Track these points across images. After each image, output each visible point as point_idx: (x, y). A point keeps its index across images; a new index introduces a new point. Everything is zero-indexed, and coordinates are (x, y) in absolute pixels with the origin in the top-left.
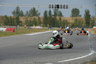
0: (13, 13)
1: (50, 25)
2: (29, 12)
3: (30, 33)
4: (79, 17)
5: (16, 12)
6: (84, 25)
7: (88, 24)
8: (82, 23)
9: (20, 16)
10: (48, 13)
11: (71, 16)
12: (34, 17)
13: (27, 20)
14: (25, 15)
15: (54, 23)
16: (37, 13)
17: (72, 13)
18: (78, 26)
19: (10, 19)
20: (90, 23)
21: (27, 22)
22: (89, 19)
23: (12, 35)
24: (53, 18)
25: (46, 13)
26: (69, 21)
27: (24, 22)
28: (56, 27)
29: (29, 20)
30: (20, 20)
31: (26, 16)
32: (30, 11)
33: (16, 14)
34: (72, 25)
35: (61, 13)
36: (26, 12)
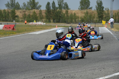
0: (6, 6)
1: (54, 20)
2: (27, 4)
3: (34, 31)
4: (90, 10)
5: (10, 4)
6: (96, 19)
7: (101, 18)
8: (94, 17)
9: (16, 9)
10: (51, 5)
11: (79, 8)
12: (34, 10)
13: (25, 15)
14: (21, 8)
15: (59, 17)
16: (38, 6)
17: (80, 5)
18: (89, 20)
19: (4, 13)
20: (104, 16)
21: (25, 17)
22: (102, 12)
23: (13, 35)
24: (59, 11)
25: (49, 6)
26: (77, 15)
27: (22, 17)
28: (62, 22)
29: (28, 14)
30: (16, 15)
31: (23, 9)
32: (28, 2)
33: (10, 6)
34: (81, 20)
35: (67, 4)
36: (24, 4)
